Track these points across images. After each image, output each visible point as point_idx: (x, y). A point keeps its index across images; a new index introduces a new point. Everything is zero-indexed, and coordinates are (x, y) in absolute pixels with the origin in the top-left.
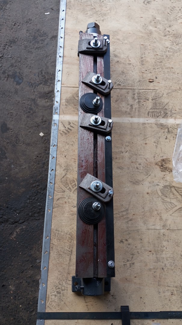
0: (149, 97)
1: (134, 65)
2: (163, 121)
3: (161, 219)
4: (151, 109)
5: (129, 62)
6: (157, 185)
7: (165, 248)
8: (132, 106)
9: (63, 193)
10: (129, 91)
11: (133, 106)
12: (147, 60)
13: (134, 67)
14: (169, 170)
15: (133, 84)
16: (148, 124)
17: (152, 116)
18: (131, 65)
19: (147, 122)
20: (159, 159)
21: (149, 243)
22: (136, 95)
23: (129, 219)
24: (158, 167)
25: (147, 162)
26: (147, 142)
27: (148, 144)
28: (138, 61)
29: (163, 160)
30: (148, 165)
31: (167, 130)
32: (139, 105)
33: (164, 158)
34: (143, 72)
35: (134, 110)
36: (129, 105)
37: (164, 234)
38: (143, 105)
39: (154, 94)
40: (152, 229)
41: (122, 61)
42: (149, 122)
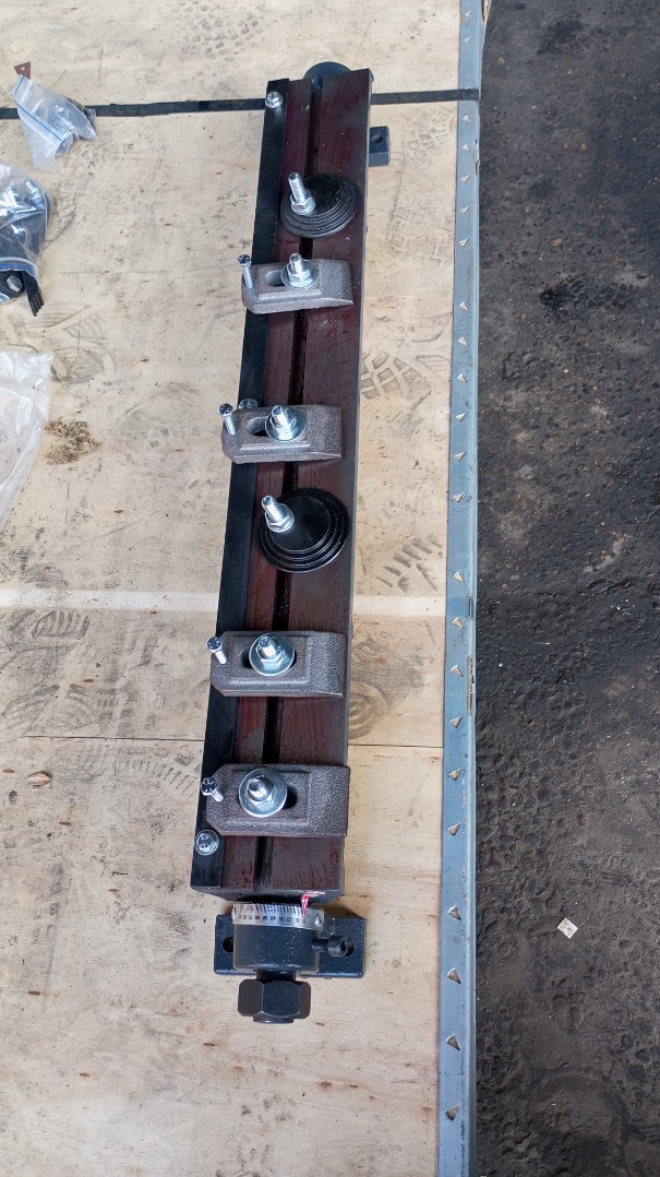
0: (68, 701)
1: (99, 867)
2: (38, 598)
3: (120, 296)
4: (68, 648)
5: (121, 885)
6: (110, 384)
7: (126, 232)
8: (146, 662)
9: (421, 354)
10: (147, 727)
11: (139, 661)
12: (35, 895)
13: (100, 856)
14: (60, 427)
15: (123, 765)
16: (94, 587)
17: (74, 618)
18: (113, 867)
19: (100, 594)
20: (82, 463)
21: (167, 243)
22: (117, 711)
23: (215, 294)
24: (95, 436)
25: (129, 451)
26: (114, 519)
27: (113, 510)
28: (75, 892)
29: (71, 458)
30: (127, 442)
31: (30, 563)
32: (114, 662)
33: (68, 465)
34: (65, 829)
35: (141, 644)
36: (157, 666)
37: (119, 263)
38: (98, 665)
39: (41, 716)
40: (153, 272)
41: (153, 890)
42: (90, 594)
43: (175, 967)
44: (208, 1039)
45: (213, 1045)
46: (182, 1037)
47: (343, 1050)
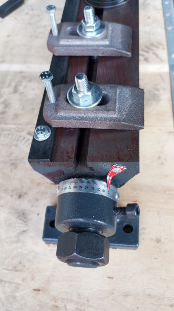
11: (12, 91)
26: (6, 38)
36: (21, 93)
43: (18, 241)
44: (36, 286)
45: (39, 290)
46: (19, 285)
47: (126, 295)
